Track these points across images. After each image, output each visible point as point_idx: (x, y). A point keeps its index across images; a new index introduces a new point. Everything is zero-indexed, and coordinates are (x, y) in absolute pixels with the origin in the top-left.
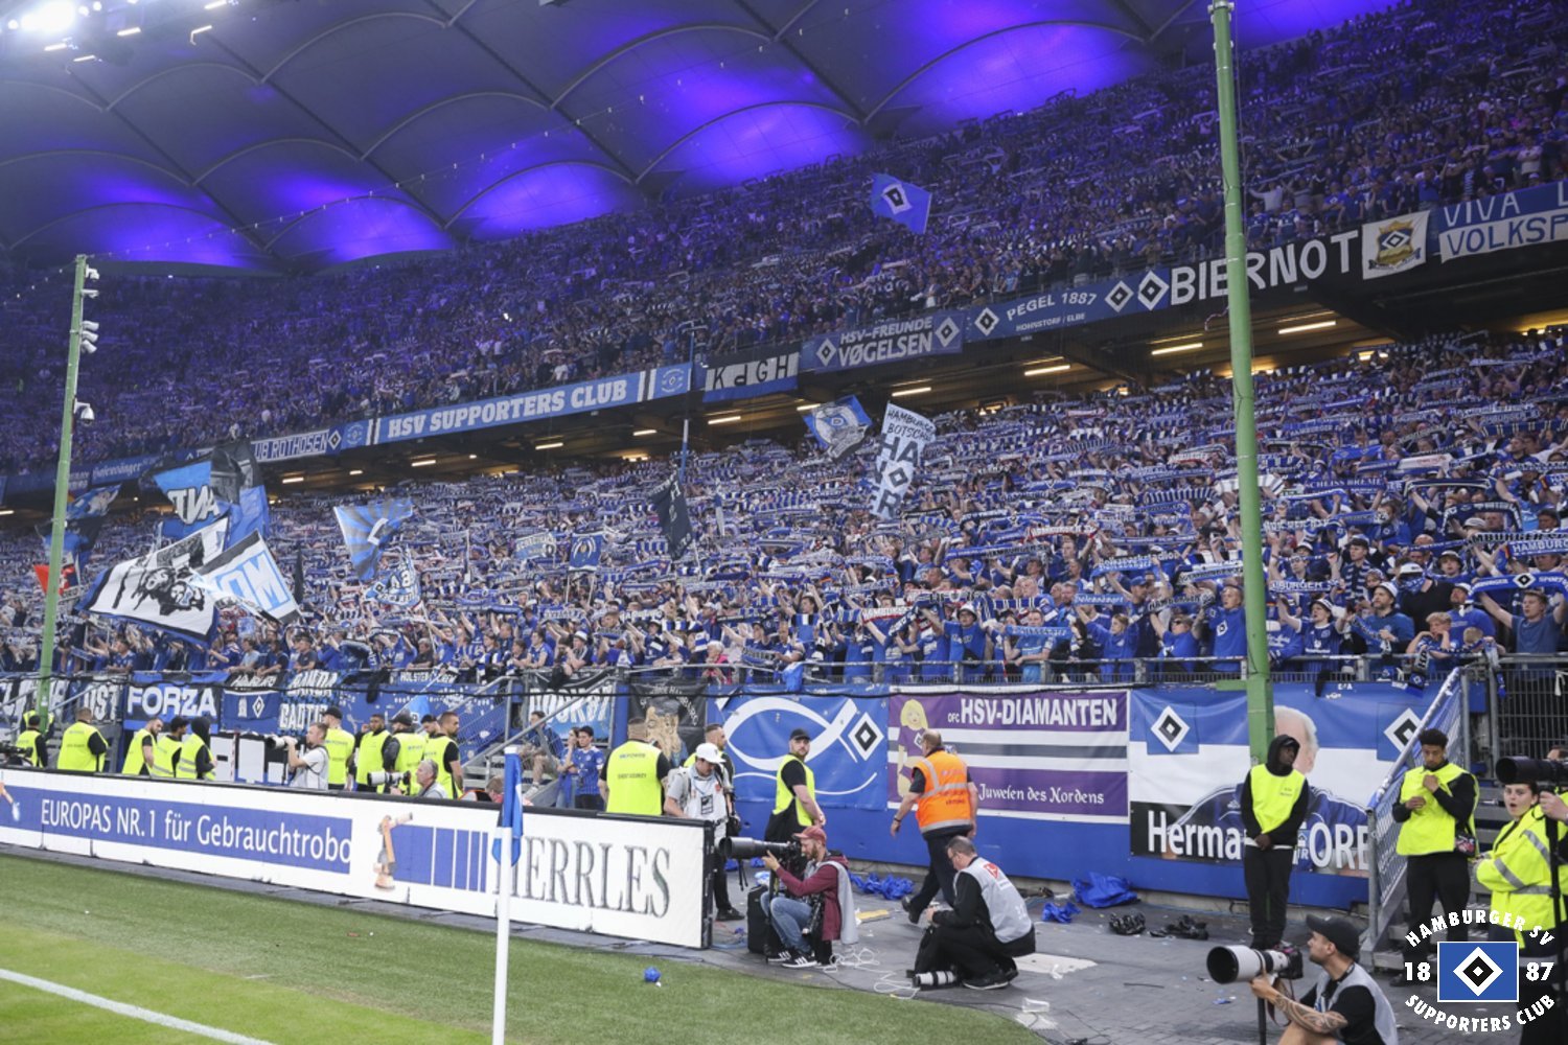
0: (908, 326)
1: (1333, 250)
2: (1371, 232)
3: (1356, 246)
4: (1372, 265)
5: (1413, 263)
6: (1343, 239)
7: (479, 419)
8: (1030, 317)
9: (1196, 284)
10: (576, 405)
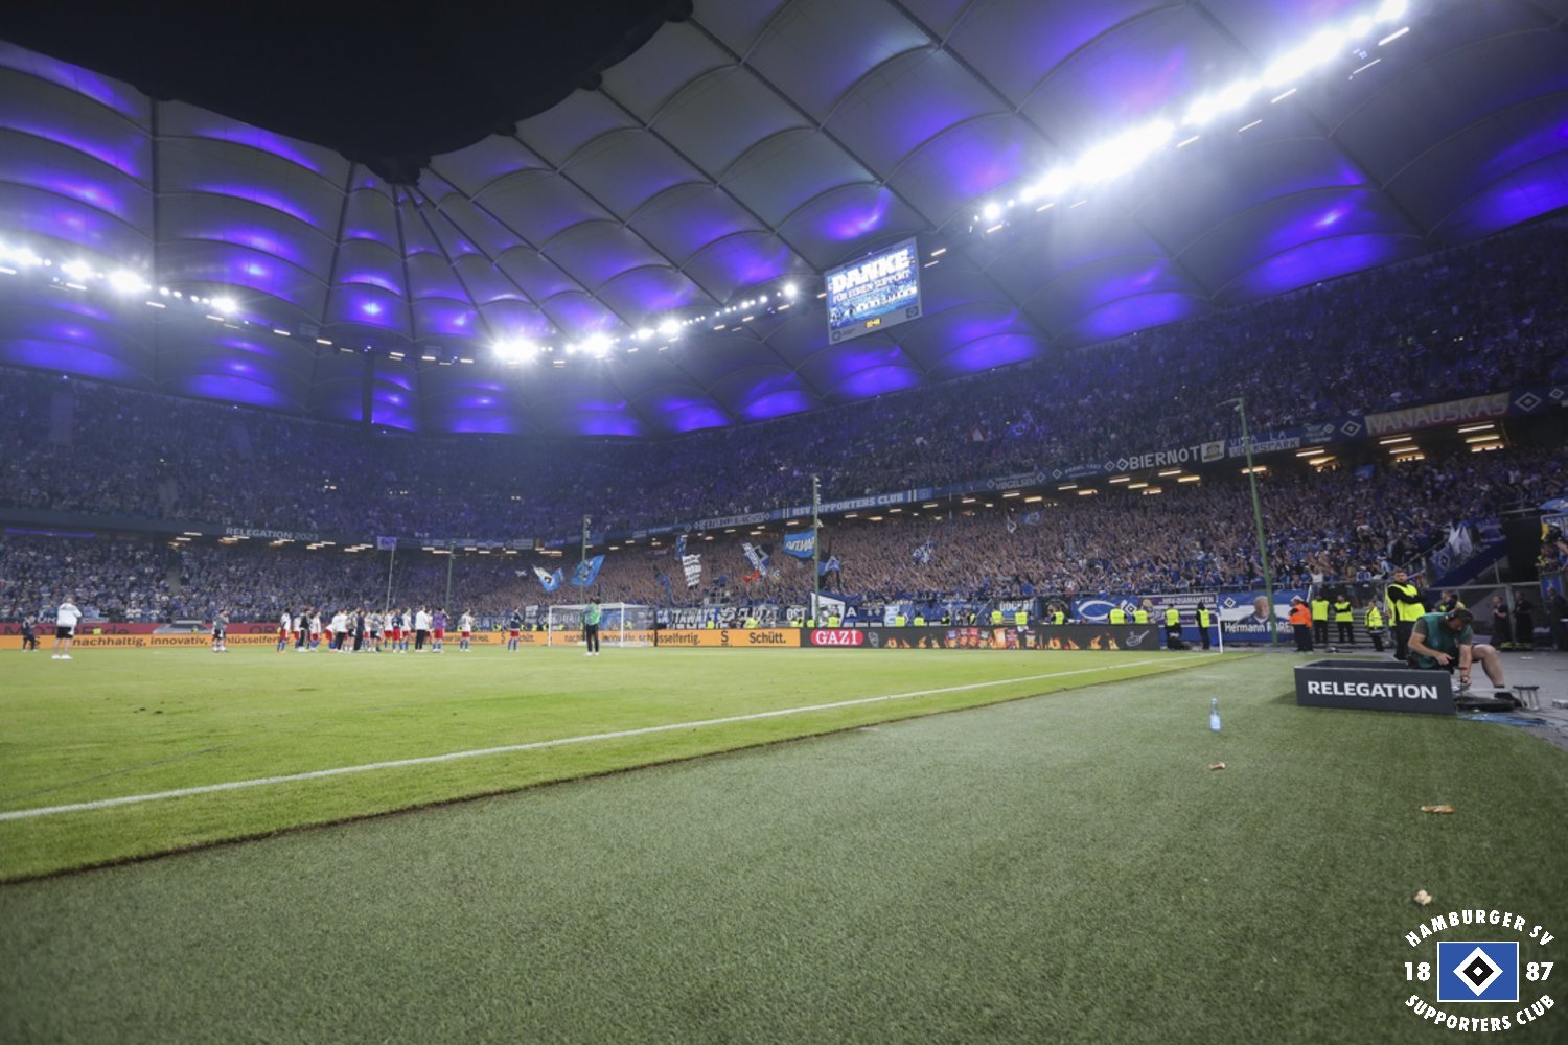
0: (1024, 475)
1: (1191, 453)
2: (1204, 447)
3: (1199, 451)
4: (1206, 457)
5: (1220, 457)
6: (1194, 449)
7: (835, 509)
8: (1073, 473)
9: (1139, 462)
10: (880, 502)
